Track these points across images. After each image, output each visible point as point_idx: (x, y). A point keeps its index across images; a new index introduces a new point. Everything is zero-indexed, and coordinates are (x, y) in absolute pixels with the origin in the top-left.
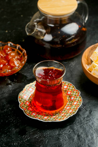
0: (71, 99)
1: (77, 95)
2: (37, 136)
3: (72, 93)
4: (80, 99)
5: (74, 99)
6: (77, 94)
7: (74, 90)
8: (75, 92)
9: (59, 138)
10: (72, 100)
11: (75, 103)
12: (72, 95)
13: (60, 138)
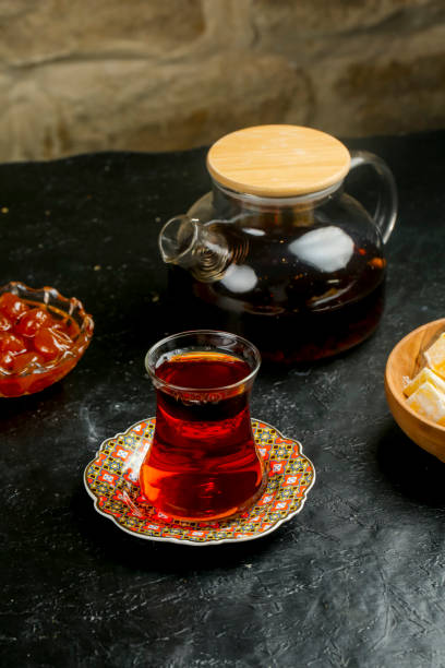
0: (274, 471)
1: (293, 456)
2: (173, 597)
3: (272, 452)
4: (305, 465)
5: (283, 469)
6: (290, 452)
7: (277, 441)
8: (283, 445)
9: (252, 608)
10: (277, 473)
11: (291, 480)
12: (273, 457)
13: (255, 606)
